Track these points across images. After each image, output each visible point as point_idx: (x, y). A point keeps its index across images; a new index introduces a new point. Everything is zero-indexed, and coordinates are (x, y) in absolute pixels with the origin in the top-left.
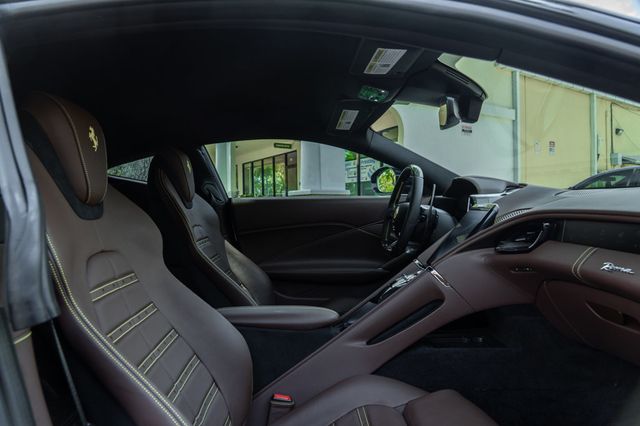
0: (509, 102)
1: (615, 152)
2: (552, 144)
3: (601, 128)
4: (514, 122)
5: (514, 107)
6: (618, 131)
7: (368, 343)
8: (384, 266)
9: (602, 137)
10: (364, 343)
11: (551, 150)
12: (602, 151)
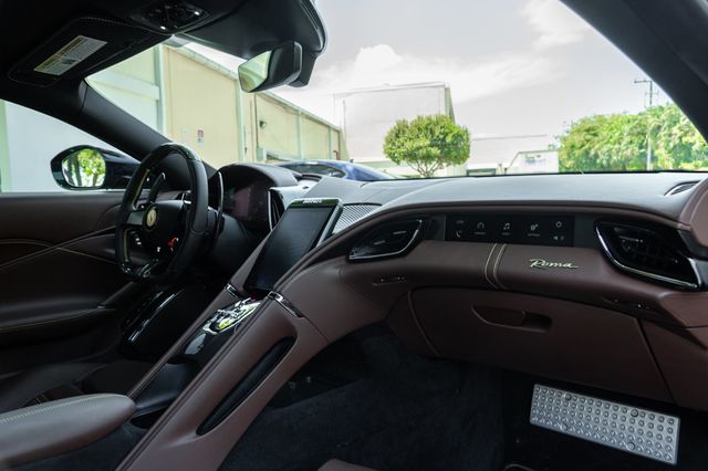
0: (151, 77)
1: (260, 146)
2: (201, 133)
3: (246, 120)
4: (158, 102)
5: (157, 83)
6: (262, 123)
7: (200, 432)
8: (105, 303)
9: (248, 130)
10: (194, 434)
11: (199, 140)
12: (249, 146)
